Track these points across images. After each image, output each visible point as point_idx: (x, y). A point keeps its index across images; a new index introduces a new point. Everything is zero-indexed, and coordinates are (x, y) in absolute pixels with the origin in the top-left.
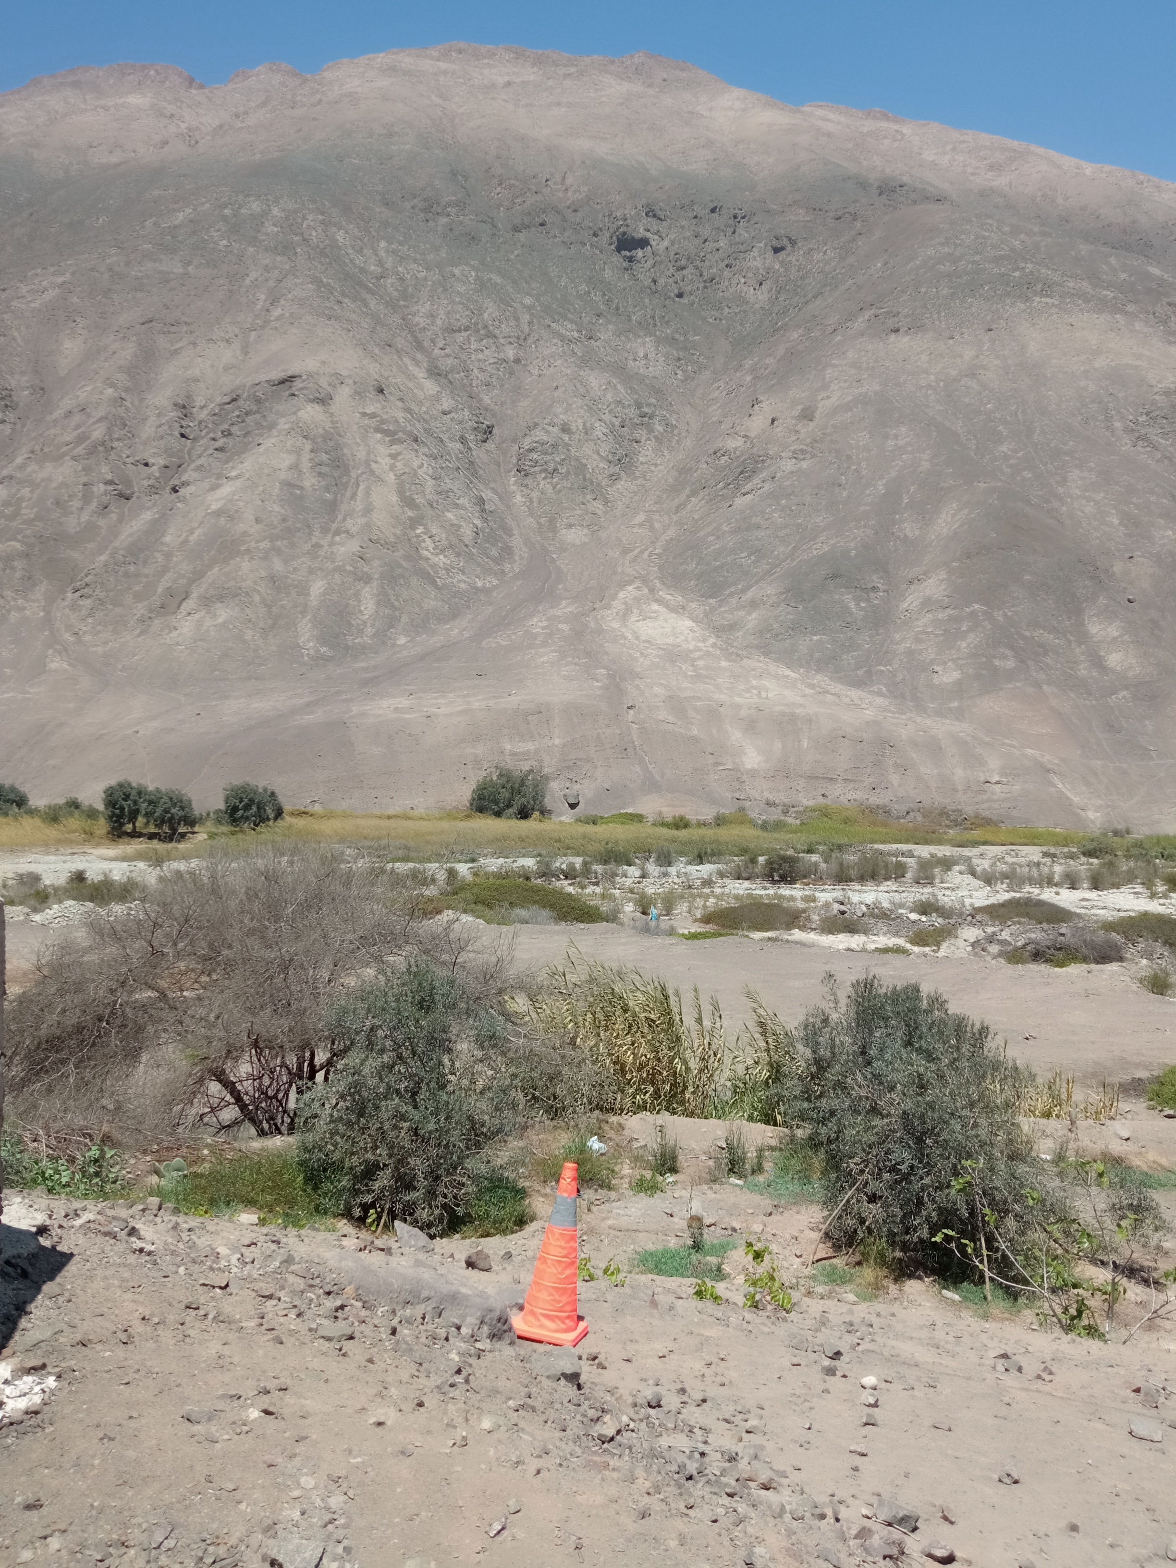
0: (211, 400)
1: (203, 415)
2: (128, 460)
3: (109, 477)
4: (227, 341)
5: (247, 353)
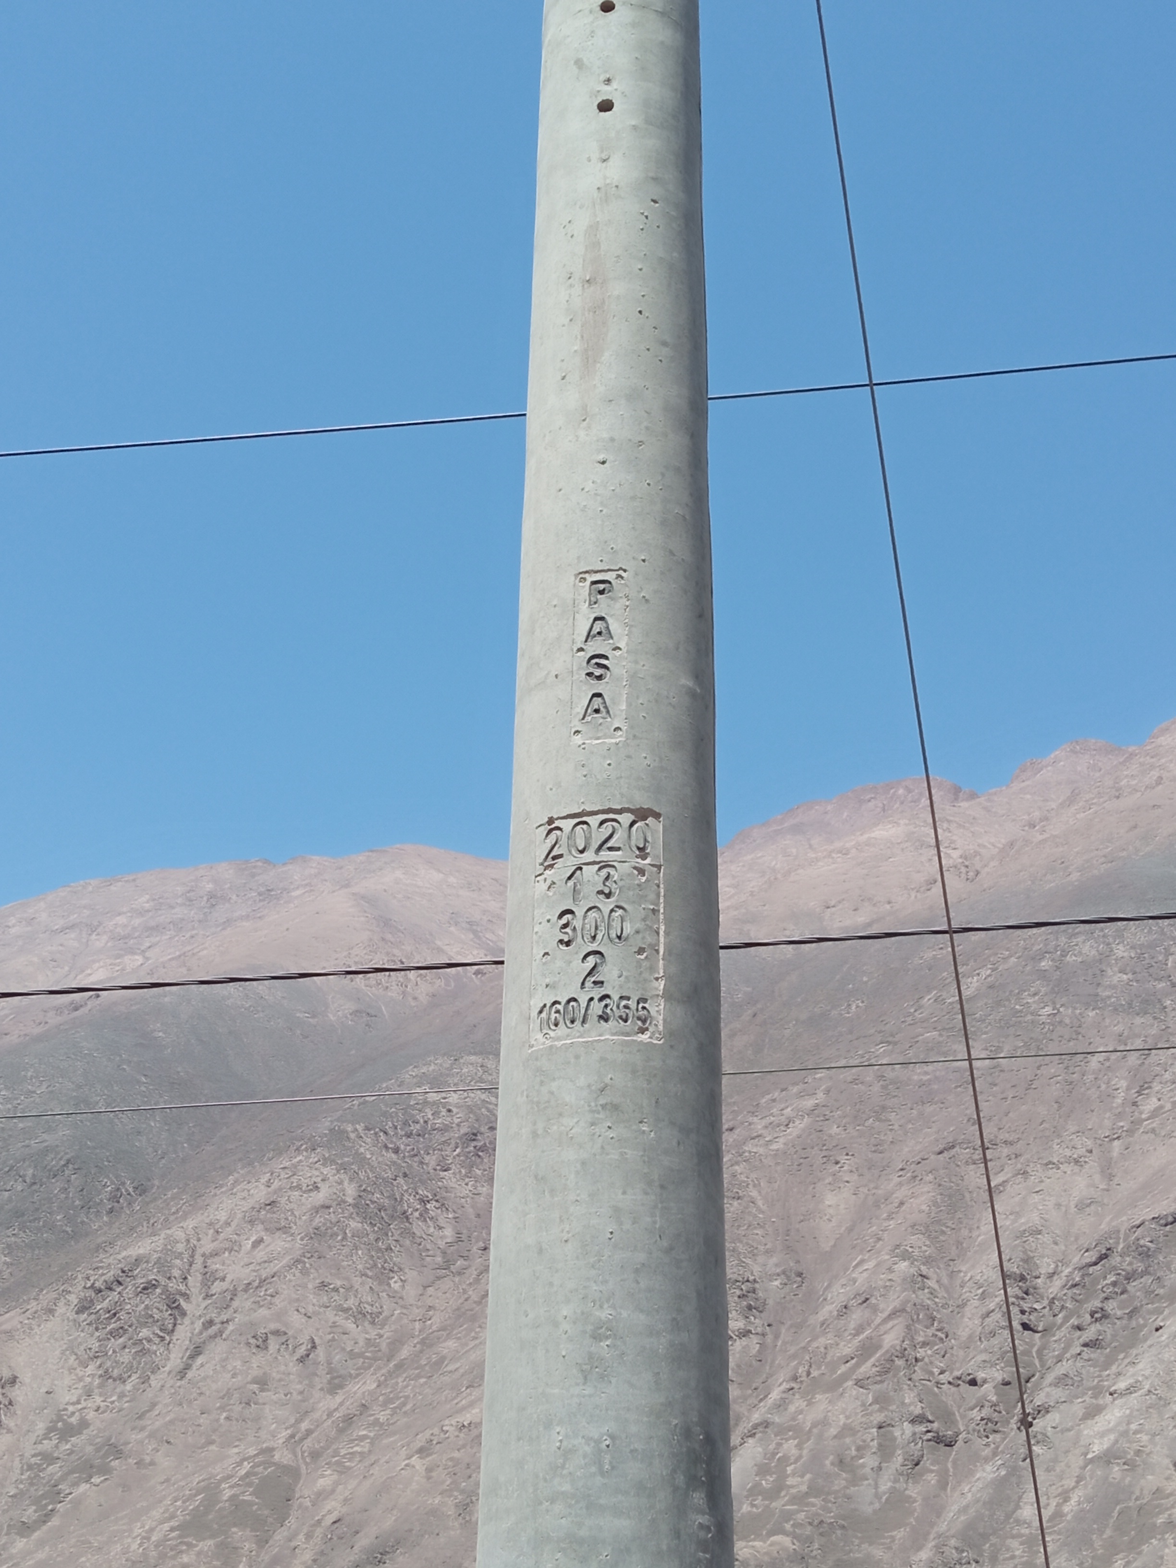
0: (1064, 1262)
1: (1055, 1288)
2: (943, 1378)
3: (918, 1411)
4: (1076, 1162)
5: (1111, 1177)
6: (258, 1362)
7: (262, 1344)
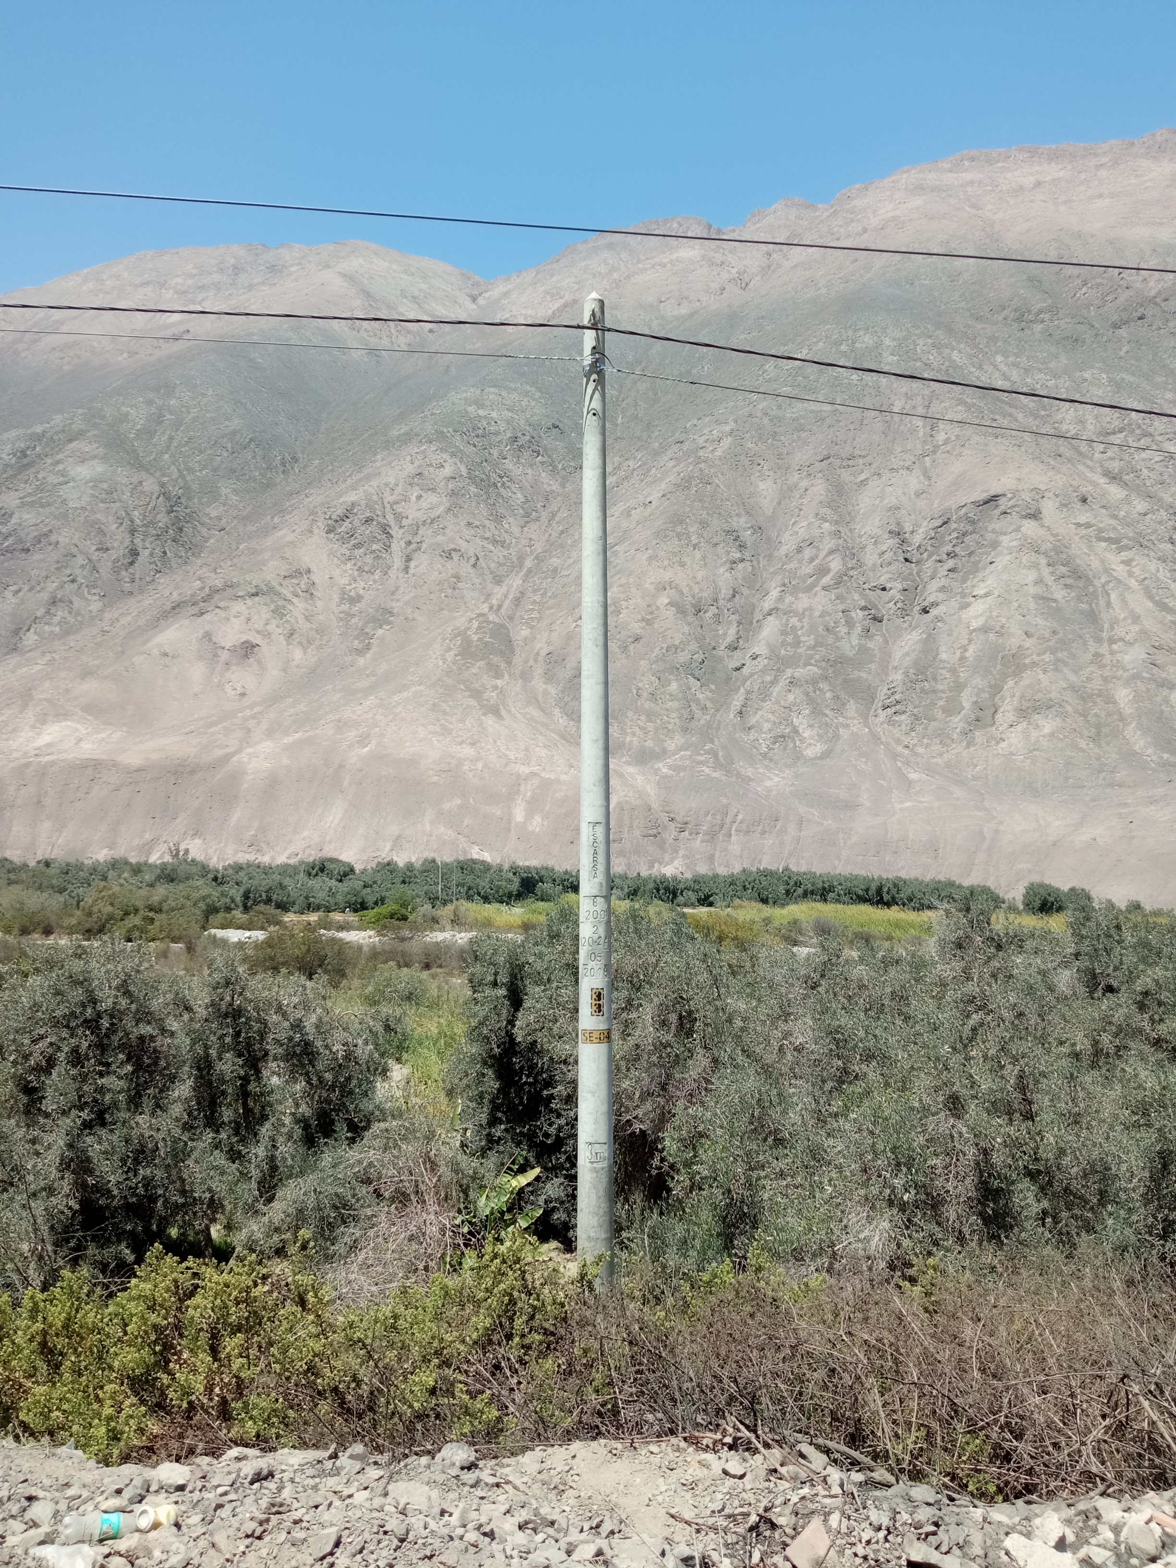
1: (919, 539)
2: (866, 586)
4: (908, 469)
6: (450, 567)
7: (449, 557)
